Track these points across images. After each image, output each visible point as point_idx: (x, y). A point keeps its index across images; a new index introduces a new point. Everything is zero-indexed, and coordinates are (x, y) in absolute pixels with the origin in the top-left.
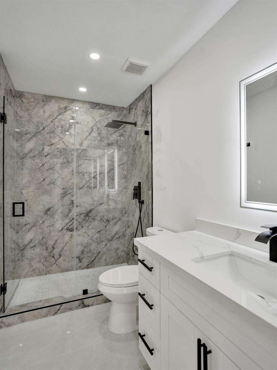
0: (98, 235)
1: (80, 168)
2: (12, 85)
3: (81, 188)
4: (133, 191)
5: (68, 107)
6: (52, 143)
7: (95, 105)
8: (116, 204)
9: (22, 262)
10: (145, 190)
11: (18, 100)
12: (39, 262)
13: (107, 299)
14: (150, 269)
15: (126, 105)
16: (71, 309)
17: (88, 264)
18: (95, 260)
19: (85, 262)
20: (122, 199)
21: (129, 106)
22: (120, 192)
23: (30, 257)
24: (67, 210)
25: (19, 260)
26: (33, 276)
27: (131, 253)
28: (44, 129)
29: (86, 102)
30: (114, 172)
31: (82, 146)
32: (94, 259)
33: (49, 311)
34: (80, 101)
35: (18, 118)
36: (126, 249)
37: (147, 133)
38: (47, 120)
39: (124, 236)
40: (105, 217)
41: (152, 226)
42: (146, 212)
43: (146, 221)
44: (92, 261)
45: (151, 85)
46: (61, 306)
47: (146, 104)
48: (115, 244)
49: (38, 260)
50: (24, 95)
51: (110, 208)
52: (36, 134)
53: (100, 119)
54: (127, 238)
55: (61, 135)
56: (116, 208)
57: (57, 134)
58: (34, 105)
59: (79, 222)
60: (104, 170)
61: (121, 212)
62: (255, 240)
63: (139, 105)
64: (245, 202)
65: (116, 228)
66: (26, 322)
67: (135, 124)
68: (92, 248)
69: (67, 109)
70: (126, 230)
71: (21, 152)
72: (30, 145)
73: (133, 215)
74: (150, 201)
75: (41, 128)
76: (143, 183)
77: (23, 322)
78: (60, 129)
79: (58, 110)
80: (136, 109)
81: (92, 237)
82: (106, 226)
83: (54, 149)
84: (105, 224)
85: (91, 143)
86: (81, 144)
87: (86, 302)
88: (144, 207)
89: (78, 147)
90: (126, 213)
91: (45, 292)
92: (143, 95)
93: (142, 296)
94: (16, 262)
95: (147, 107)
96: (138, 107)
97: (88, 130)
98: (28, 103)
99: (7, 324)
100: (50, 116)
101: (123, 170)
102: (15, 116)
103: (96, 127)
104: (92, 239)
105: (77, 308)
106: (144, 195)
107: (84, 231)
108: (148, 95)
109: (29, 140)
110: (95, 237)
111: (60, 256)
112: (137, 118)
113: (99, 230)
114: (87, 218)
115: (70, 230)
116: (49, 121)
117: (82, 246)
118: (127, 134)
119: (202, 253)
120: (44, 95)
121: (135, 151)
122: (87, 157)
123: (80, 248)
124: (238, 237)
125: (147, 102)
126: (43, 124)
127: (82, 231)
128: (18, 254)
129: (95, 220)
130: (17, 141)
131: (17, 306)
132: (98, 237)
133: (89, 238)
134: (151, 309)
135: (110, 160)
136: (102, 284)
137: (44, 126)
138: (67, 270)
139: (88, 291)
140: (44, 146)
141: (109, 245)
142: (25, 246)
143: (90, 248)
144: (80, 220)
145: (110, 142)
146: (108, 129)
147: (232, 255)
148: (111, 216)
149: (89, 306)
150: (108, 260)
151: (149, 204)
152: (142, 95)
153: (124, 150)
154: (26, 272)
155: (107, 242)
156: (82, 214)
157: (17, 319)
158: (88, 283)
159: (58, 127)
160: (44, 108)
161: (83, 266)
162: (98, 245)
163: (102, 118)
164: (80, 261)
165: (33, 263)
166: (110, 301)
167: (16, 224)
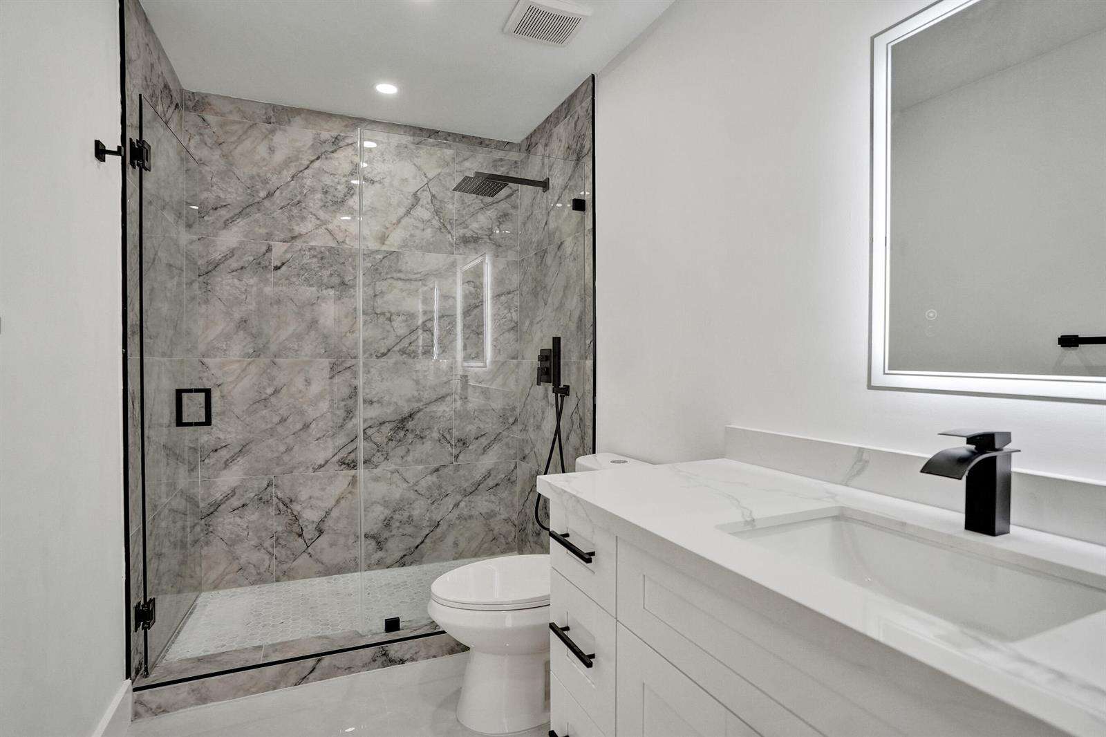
0: (433, 479)
1: (379, 301)
2: (172, 72)
3: (384, 355)
4: (536, 363)
5: (345, 137)
6: (296, 234)
7: (425, 134)
8: (488, 398)
9: (206, 548)
10: (574, 358)
11: (192, 117)
12: (259, 547)
13: (459, 644)
14: (587, 558)
15: (518, 138)
16: (349, 669)
17: (405, 553)
18: (422, 545)
19: (396, 548)
20: (504, 384)
21: (527, 138)
22: (499, 366)
23: (232, 533)
24: (342, 411)
25: (196, 542)
26: (240, 586)
27: (531, 525)
28: (270, 195)
29: (399, 125)
30: (482, 313)
31: (386, 242)
32: (422, 542)
33: (284, 675)
34: (380, 123)
35: (193, 165)
36: (515, 516)
37: (579, 205)
38: (280, 173)
39: (510, 481)
40: (455, 433)
41: (594, 452)
42: (576, 417)
43: (574, 439)
44: (417, 547)
45: (593, 77)
46: (319, 660)
47: (578, 128)
48: (482, 503)
49: (252, 543)
50: (210, 105)
51: (468, 409)
52: (248, 210)
53: (440, 171)
54: (518, 489)
55: (321, 214)
56: (488, 410)
57: (311, 210)
58: (240, 132)
59: (375, 443)
60: (454, 307)
61: (501, 419)
62: (922, 471)
63: (555, 134)
64: (885, 374)
65: (488, 461)
66: (212, 701)
67: (545, 185)
68: (416, 513)
69: (341, 144)
70: (516, 467)
71: (201, 257)
72: (229, 239)
73: (539, 427)
74: (589, 386)
75: (262, 194)
76: (568, 341)
77: (204, 703)
78: (319, 196)
79: (313, 145)
80: (546, 145)
81: (416, 484)
82: (457, 457)
83: (300, 250)
84: (454, 451)
85: (412, 236)
86: (383, 239)
87: (394, 650)
88: (570, 404)
89: (373, 245)
90: (516, 420)
91: (273, 626)
92: (567, 106)
93: (561, 632)
94: (189, 546)
95: (580, 137)
96: (554, 138)
97: (405, 200)
98: (222, 125)
99: (154, 707)
100: (287, 163)
101: (510, 310)
102: (182, 159)
103: (426, 194)
104: (416, 488)
105: (366, 666)
106: (569, 371)
107: (393, 467)
108: (583, 105)
109: (226, 224)
110: (423, 483)
111: (321, 532)
112: (551, 168)
113: (437, 465)
114: (402, 433)
115: (348, 465)
116: (287, 174)
117: (387, 507)
118: (520, 215)
119: (751, 512)
120: (270, 105)
121: (542, 258)
122: (400, 271)
123: (379, 512)
124: (859, 472)
125: (580, 124)
126: (268, 183)
127: (385, 468)
128: (194, 527)
129: (424, 440)
130: (189, 226)
131: (188, 660)
132: (433, 483)
133: (405, 485)
134: (589, 665)
135: (468, 282)
136: (440, 601)
137: (271, 187)
138: (340, 570)
139: (401, 624)
140: (270, 243)
141: (466, 506)
142: (217, 506)
143: (409, 512)
144: (378, 438)
145: (469, 234)
146: (463, 200)
147: (841, 517)
148: (471, 429)
149: (402, 662)
150: (462, 545)
151: (583, 395)
152: (565, 106)
153: (512, 256)
154: (220, 573)
155: (459, 497)
156: (384, 423)
157: (186, 693)
158: (402, 602)
159: (313, 190)
160: (272, 140)
161: (389, 561)
162: (433, 503)
163: (447, 170)
164: (380, 545)
165: (238, 549)
166: (466, 649)
167: (186, 449)
